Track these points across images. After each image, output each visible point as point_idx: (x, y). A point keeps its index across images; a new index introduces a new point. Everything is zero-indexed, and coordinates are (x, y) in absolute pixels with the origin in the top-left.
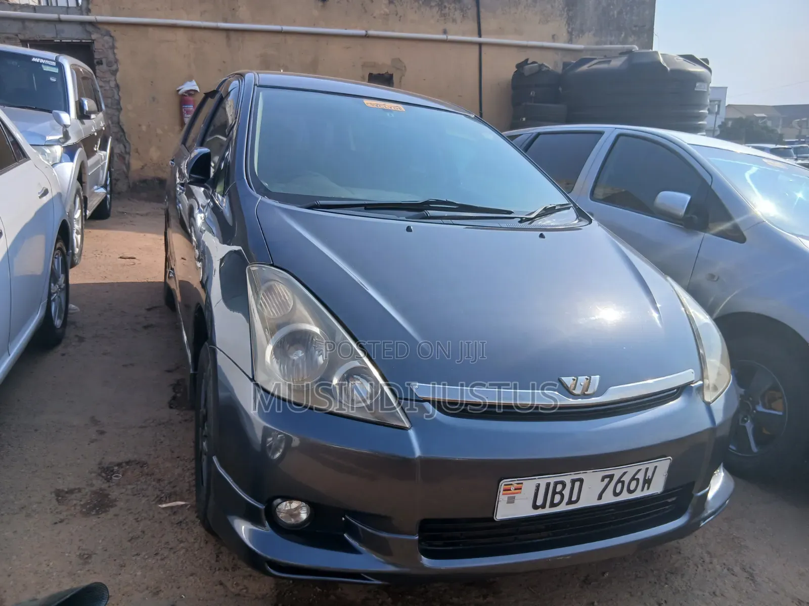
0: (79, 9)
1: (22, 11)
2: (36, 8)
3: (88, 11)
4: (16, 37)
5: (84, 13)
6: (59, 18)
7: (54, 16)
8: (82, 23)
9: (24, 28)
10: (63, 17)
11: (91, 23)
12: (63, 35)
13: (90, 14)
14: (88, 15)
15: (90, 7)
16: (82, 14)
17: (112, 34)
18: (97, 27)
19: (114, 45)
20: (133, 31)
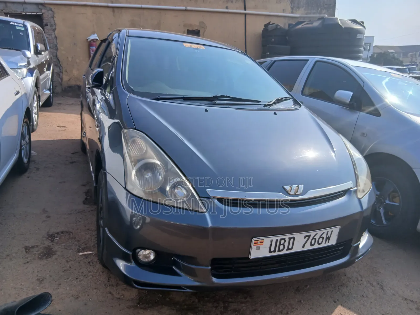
4: (2, 11)
8: (37, 4)
11: (41, 4)
12: (27, 11)
17: (53, 10)
18: (45, 6)
19: (53, 16)
20: (64, 8)
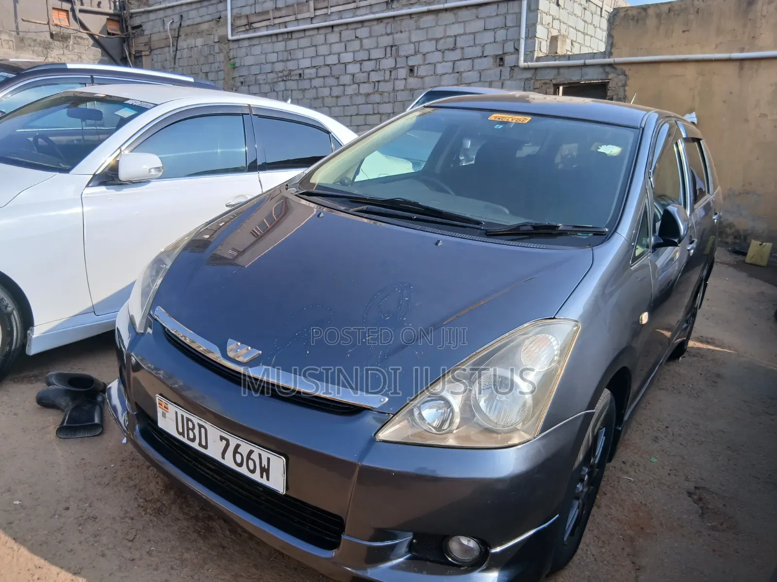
0: (603, 55)
1: (560, 61)
2: (571, 57)
3: (610, 54)
4: (550, 82)
5: (607, 57)
6: (585, 63)
7: (581, 62)
8: (603, 65)
9: (558, 74)
10: (588, 62)
11: (610, 65)
12: (587, 77)
13: (611, 57)
14: (609, 58)
15: (613, 50)
16: (605, 58)
17: (626, 73)
18: (614, 68)
19: (626, 83)
20: (645, 68)
